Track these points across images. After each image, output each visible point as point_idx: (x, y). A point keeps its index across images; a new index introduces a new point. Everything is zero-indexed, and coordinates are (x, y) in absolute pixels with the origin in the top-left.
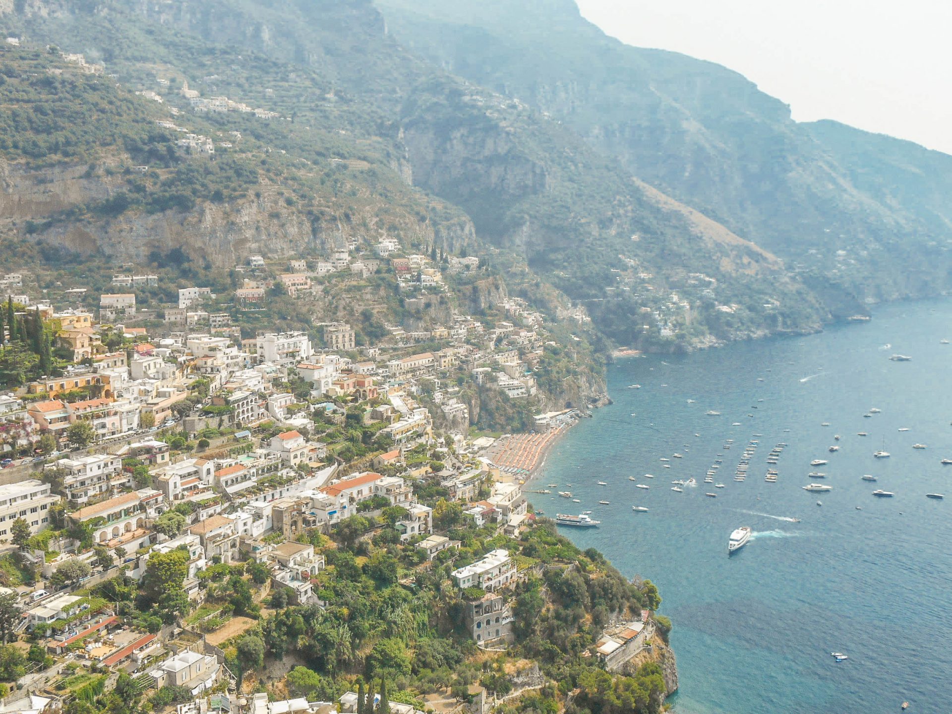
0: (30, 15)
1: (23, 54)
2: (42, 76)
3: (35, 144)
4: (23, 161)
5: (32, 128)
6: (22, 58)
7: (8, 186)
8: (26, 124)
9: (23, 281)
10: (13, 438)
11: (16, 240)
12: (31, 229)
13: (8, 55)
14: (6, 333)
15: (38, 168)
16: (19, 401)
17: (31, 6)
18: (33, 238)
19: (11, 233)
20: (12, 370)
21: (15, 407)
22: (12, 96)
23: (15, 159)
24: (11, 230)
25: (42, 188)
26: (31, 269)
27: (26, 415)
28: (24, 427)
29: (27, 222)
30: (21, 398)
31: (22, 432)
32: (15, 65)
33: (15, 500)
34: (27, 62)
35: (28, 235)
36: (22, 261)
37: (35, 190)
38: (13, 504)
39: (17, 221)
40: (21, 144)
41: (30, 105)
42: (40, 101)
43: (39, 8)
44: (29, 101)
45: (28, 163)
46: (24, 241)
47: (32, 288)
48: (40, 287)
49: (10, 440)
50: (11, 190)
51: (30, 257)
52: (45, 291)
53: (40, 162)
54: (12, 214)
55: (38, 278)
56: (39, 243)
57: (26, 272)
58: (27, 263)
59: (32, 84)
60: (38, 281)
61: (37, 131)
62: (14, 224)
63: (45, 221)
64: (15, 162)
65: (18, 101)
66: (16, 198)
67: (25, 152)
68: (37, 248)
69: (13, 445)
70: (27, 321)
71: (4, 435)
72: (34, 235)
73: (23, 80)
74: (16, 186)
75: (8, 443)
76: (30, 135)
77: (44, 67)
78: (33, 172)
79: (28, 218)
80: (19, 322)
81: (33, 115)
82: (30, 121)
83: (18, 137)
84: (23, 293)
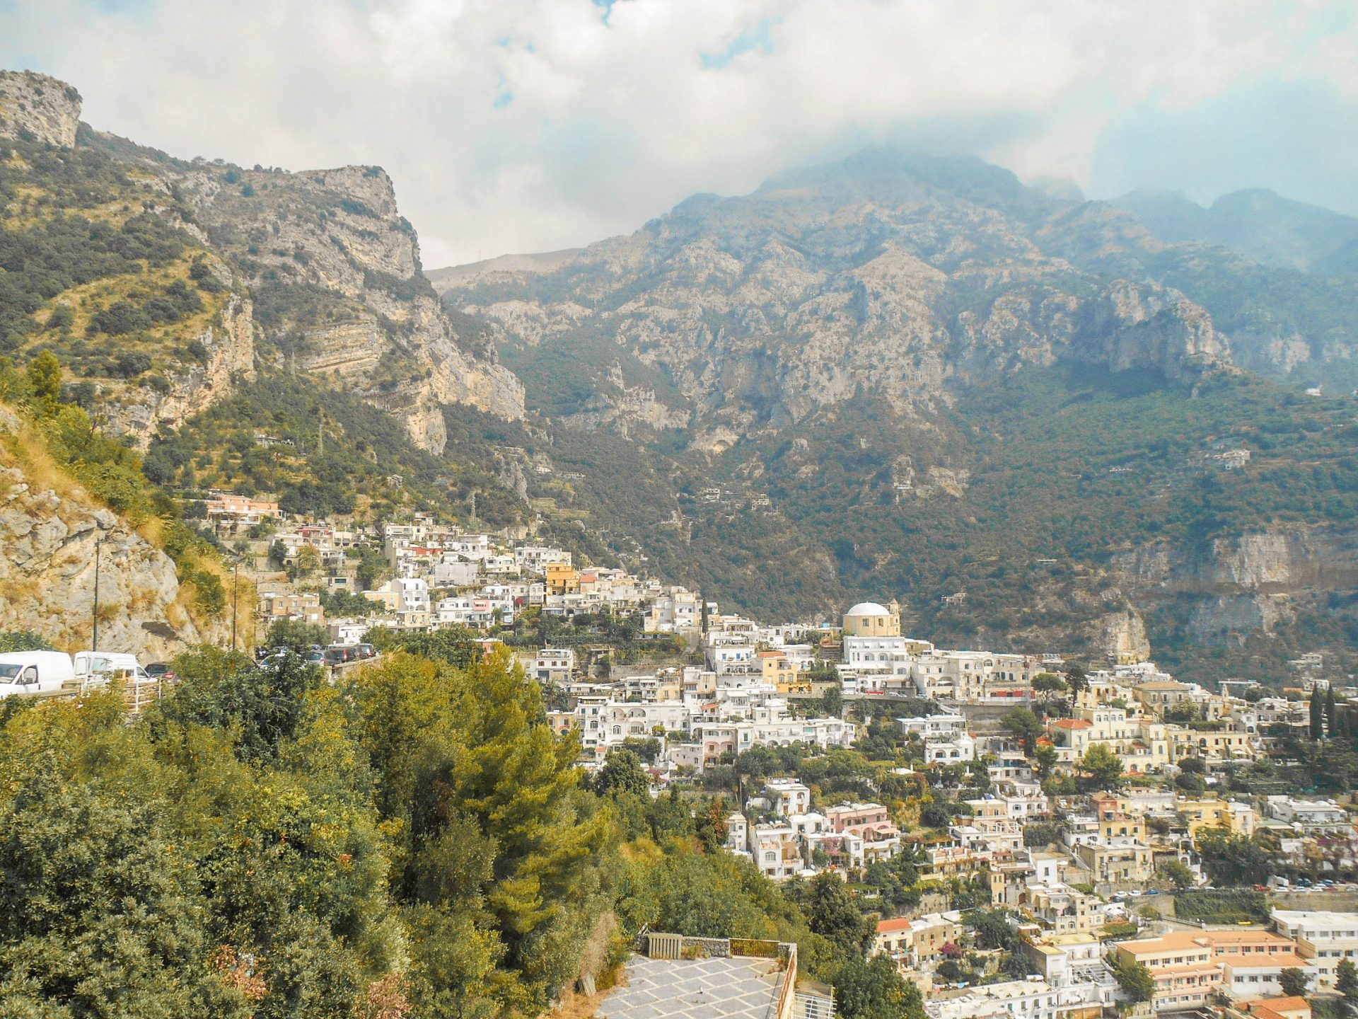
0: (1328, 360)
1: (1325, 405)
2: (1348, 426)
3: (1340, 504)
4: (1326, 524)
5: (1337, 487)
6: (1325, 409)
7: (1308, 551)
8: (1330, 482)
9: (1324, 662)
10: (1335, 855)
11: (1315, 614)
12: (1334, 602)
13: (1309, 407)
14: (1324, 726)
15: (1344, 531)
16: (1342, 811)
17: (1330, 349)
18: (1336, 613)
19: (1309, 606)
20: (1332, 772)
21: (1337, 817)
22: (1313, 452)
23: (1316, 522)
24: (1309, 602)
25: (1348, 554)
26: (1334, 649)
27: (1351, 830)
28: (1349, 843)
29: (1330, 594)
30: (1345, 808)
31: (1346, 851)
32: (1316, 417)
33: (1339, 933)
34: (1329, 413)
35: (1330, 609)
36: (1323, 640)
37: (1340, 556)
38: (1337, 938)
39: (1318, 592)
40: (1323, 505)
41: (1334, 460)
42: (1347, 454)
43: (1340, 351)
44: (1332, 456)
45: (1331, 527)
46: (1324, 616)
47: (1335, 672)
48: (1345, 671)
49: (1332, 858)
50: (1310, 557)
51: (1333, 635)
52: (1351, 676)
53: (1346, 524)
54: (1310, 585)
55: (1342, 661)
56: (1344, 619)
57: (1327, 653)
58: (1328, 642)
59: (1337, 437)
60: (1342, 664)
61: (1342, 488)
62: (1314, 596)
63: (1351, 592)
64: (1315, 525)
65: (1319, 456)
66: (1317, 565)
67: (1329, 514)
68: (1340, 624)
69: (1335, 864)
70: (1349, 714)
71: (1324, 850)
72: (1338, 609)
73: (1325, 433)
74: (1315, 552)
75: (1329, 860)
76: (1335, 494)
77: (1351, 417)
78: (1338, 536)
79: (1331, 589)
80: (1341, 715)
81: (1339, 472)
82: (1334, 477)
83: (1320, 497)
84: (1323, 677)
